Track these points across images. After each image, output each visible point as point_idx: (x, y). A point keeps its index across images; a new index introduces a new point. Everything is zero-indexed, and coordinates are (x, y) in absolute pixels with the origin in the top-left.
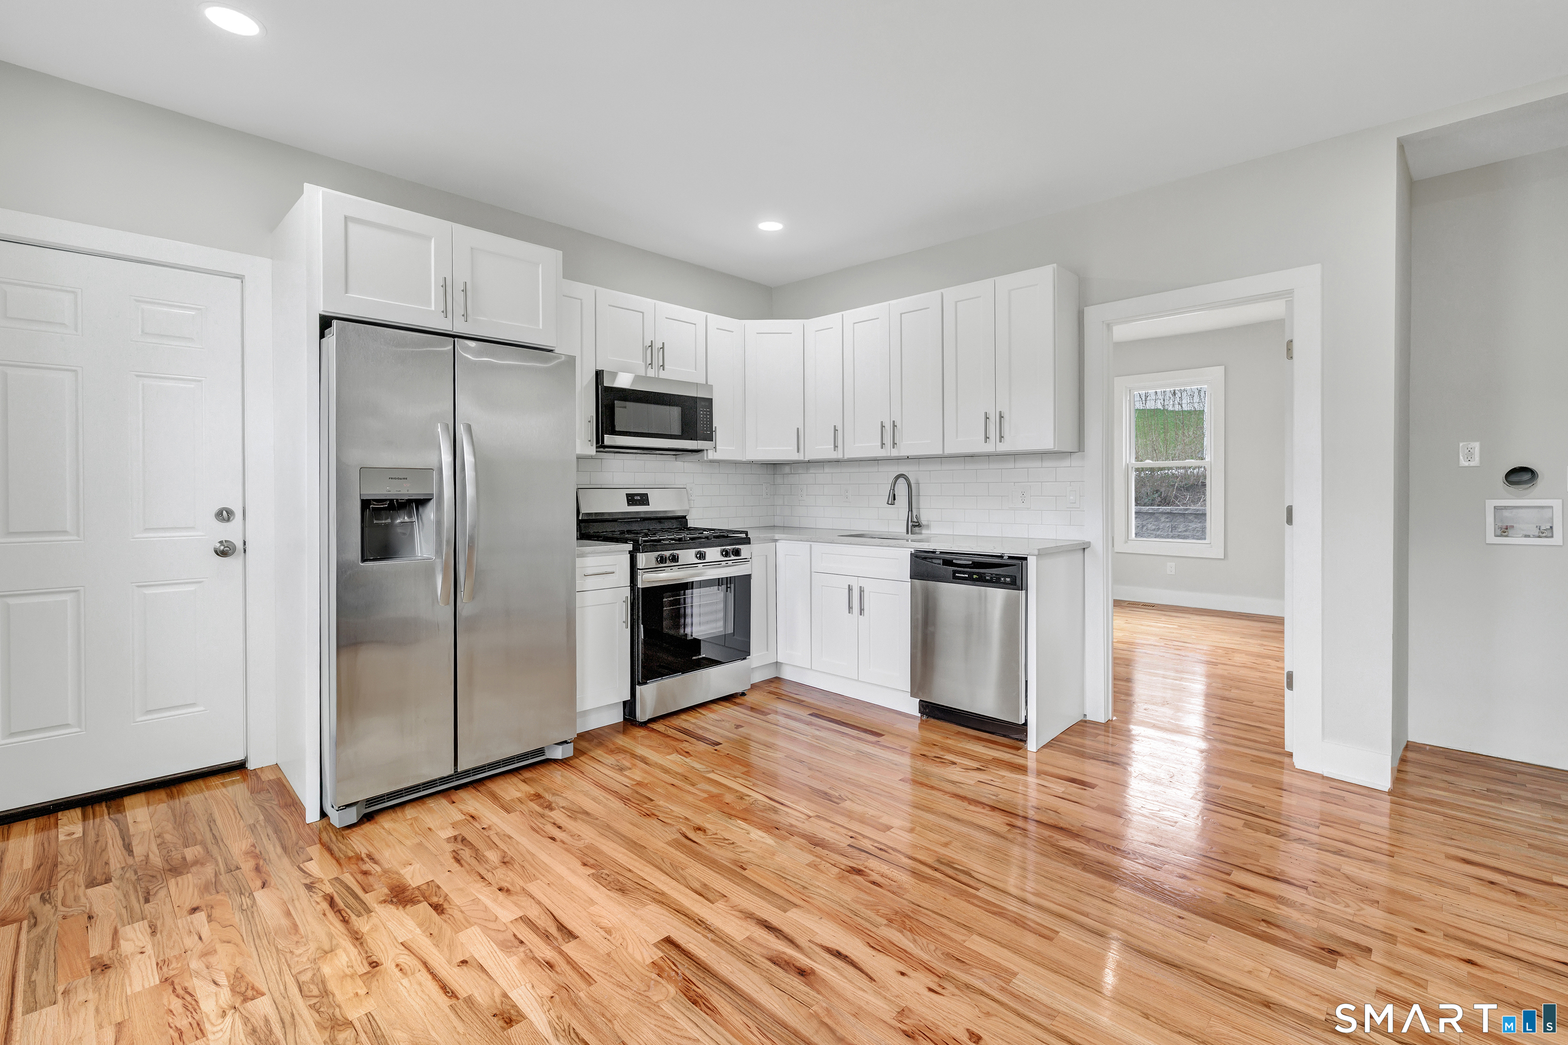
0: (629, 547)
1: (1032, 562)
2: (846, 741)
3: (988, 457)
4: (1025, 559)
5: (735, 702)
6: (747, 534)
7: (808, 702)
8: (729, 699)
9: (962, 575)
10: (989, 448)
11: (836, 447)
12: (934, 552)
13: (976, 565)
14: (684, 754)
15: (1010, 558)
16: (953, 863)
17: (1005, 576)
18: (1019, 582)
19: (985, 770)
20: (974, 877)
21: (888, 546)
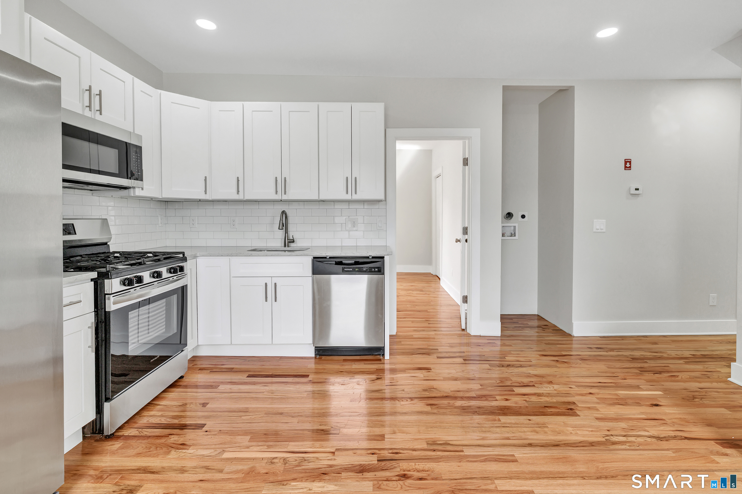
0: (94, 275)
1: (387, 259)
2: (291, 388)
3: (349, 202)
4: (383, 258)
5: (181, 385)
6: (184, 255)
7: (236, 368)
8: (173, 385)
9: (348, 270)
10: (348, 197)
11: (238, 192)
12: (326, 257)
13: (356, 263)
14: (181, 447)
15: (373, 257)
16: (436, 441)
17: (375, 268)
18: (382, 271)
19: (381, 378)
20: (452, 445)
21: (296, 256)
